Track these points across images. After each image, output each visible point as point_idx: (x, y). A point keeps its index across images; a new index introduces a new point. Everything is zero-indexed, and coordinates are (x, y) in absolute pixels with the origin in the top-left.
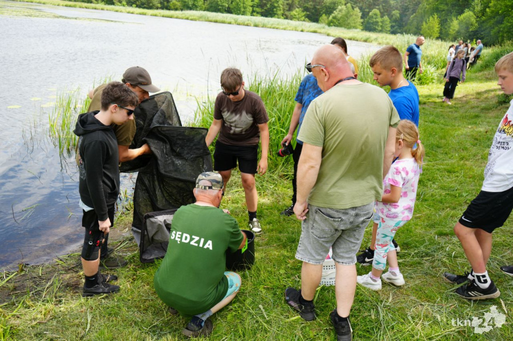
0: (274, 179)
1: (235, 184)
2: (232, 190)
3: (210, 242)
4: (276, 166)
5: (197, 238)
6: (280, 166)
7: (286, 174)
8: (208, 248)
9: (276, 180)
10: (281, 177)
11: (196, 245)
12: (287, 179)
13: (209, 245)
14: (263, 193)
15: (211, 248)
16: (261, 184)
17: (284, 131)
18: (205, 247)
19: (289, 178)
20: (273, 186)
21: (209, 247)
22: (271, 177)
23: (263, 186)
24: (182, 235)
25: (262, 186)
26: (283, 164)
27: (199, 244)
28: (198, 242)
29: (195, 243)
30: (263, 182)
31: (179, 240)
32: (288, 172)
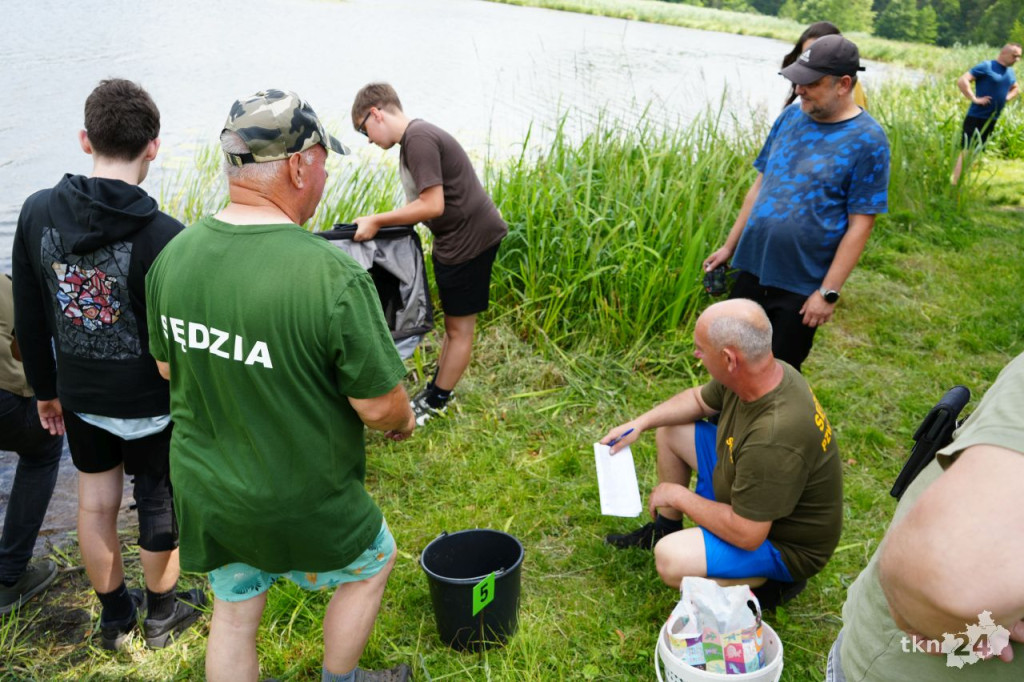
0: (620, 374)
1: (523, 378)
2: (515, 393)
3: (261, 346)
4: (631, 338)
5: (224, 336)
6: (639, 342)
7: (651, 361)
8: (258, 365)
9: (626, 376)
10: (638, 368)
11: (226, 355)
12: (655, 374)
13: (261, 355)
14: (588, 408)
15: (268, 363)
16: (586, 385)
17: (657, 255)
18: (250, 361)
19: (659, 371)
20: (616, 392)
21: (259, 360)
22: (613, 367)
23: (591, 388)
24: (186, 328)
25: (589, 389)
26: (649, 336)
27: (231, 351)
28: (228, 346)
29: (222, 348)
30: (592, 380)
31: (182, 342)
32: (658, 356)
